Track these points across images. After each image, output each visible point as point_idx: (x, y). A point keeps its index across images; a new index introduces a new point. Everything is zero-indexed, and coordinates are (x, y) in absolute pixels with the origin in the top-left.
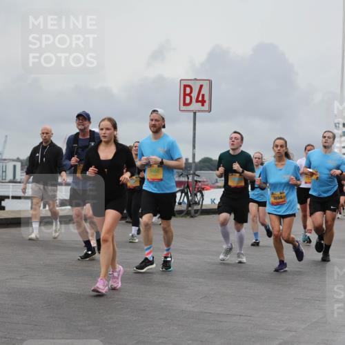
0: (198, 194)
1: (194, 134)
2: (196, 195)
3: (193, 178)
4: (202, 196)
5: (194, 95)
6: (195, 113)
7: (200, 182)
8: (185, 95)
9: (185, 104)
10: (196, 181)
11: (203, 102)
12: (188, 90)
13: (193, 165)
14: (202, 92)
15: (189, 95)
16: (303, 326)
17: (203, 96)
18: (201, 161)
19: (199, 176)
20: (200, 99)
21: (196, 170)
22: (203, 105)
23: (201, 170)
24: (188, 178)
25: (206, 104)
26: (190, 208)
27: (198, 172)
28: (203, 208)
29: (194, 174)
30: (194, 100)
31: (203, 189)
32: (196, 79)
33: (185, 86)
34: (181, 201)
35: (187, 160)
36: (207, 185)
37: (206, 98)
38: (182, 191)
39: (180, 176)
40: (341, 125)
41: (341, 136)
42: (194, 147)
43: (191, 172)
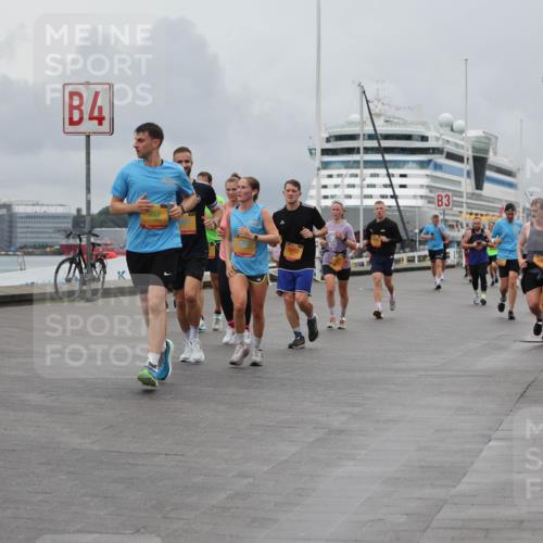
0: (97, 264)
1: (88, 169)
2: (93, 266)
3: (88, 240)
4: (104, 267)
5: (86, 108)
6: (88, 137)
7: (99, 245)
8: (72, 108)
9: (72, 122)
10: (93, 244)
11: (100, 120)
12: (76, 102)
13: (88, 220)
14: (99, 103)
15: (79, 107)
16: (266, 468)
17: (100, 109)
18: (101, 213)
19: (97, 236)
20: (96, 114)
21: (93, 227)
22: (100, 124)
23: (101, 226)
24: (81, 240)
25: (106, 123)
26: (84, 287)
27: (97, 230)
28: (106, 286)
29: (90, 233)
30: (86, 116)
31: (105, 257)
32: (88, 83)
33: (72, 94)
34: (71, 275)
35: (79, 210)
36: (112, 250)
37: (106, 113)
38: (72, 261)
39: (68, 236)
40: (319, 152)
41: (319, 169)
42: (88, 190)
43: (86, 230)
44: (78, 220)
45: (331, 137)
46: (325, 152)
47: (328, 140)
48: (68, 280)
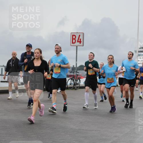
0: (78, 80)
1: (77, 55)
2: (77, 80)
3: (76, 74)
4: (80, 81)
5: (77, 39)
6: (77, 47)
7: (79, 75)
8: (73, 39)
9: (73, 43)
10: (77, 75)
11: (80, 42)
12: (74, 37)
13: (76, 68)
15: (75, 39)
16: (121, 135)
17: (80, 39)
18: (79, 67)
19: (78, 73)
20: (79, 41)
21: (77, 70)
22: (80, 43)
23: (79, 70)
24: (74, 74)
25: (82, 43)
26: (75, 86)
27: (78, 71)
28: (80, 86)
29: (77, 72)
30: (76, 41)
31: (80, 78)
32: (77, 33)
33: (73, 35)
34: (71, 83)
35: (73, 66)
36: (82, 76)
37: (82, 40)
38: (71, 79)
39: (70, 73)
40: (137, 52)
41: (137, 56)
42: (76, 61)
43: (75, 71)
44: (73, 68)
45: (141, 48)
46: (139, 52)
47: (140, 49)
48: (70, 84)
